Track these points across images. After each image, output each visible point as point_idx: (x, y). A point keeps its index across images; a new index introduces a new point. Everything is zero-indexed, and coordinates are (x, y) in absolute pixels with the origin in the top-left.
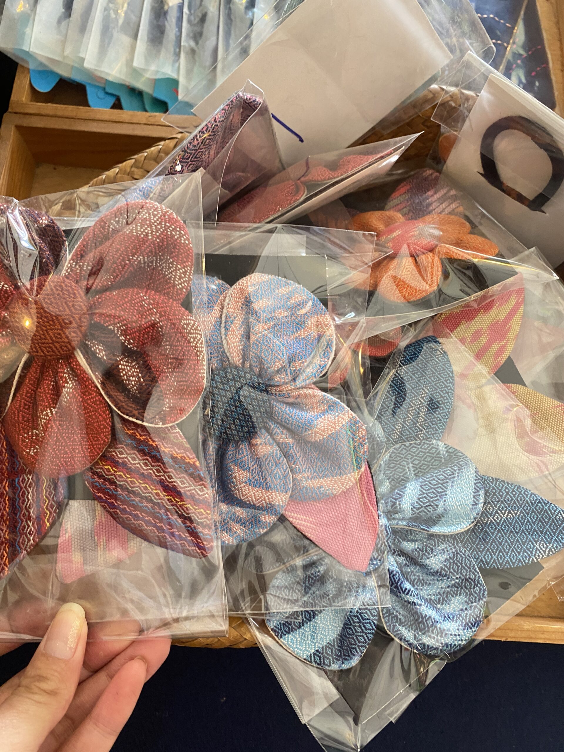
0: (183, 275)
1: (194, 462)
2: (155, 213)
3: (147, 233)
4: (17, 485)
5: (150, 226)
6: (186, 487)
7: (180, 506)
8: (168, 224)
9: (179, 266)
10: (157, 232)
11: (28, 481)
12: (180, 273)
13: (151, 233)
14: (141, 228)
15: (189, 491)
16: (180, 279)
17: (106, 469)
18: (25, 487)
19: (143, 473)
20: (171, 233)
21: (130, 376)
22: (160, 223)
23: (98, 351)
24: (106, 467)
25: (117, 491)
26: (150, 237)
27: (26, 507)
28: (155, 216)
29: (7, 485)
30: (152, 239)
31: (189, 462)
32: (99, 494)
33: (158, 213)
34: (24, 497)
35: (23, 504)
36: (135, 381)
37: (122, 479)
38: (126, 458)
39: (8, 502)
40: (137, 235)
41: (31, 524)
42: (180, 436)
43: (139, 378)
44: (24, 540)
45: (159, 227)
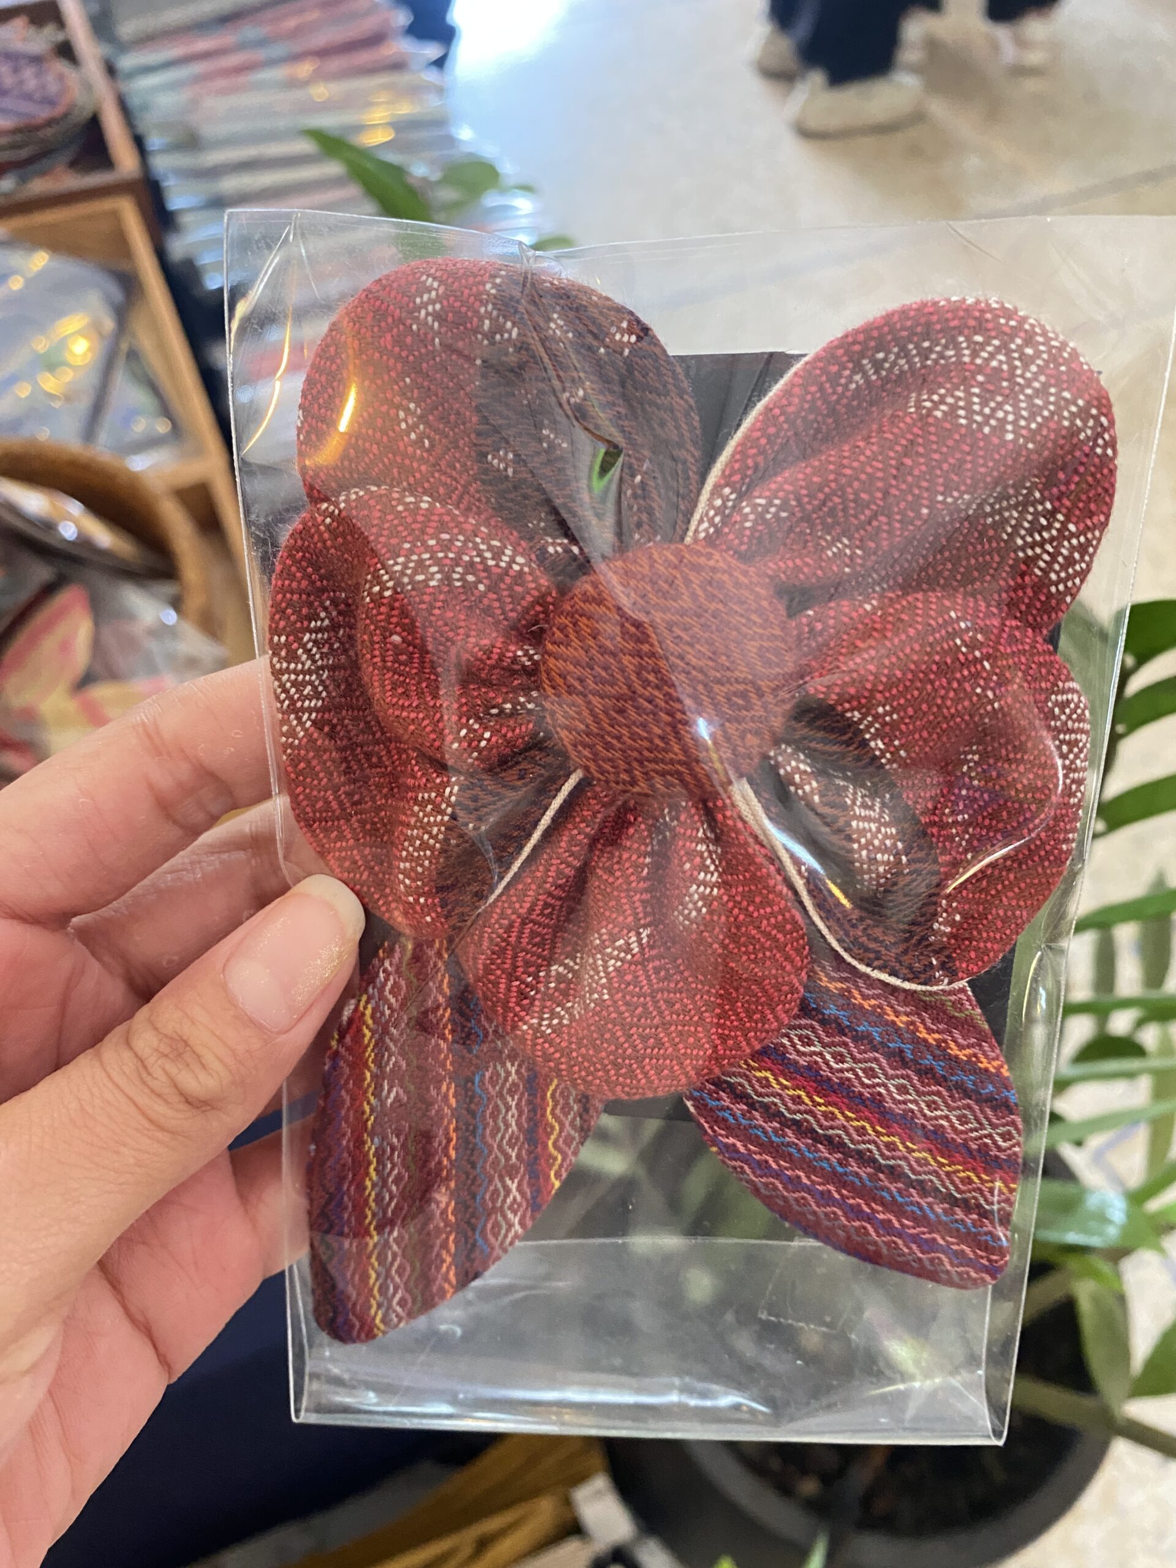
0: (1077, 556)
1: (998, 1068)
2: (1029, 351)
3: (1003, 422)
4: (478, 1090)
5: (1011, 396)
6: (972, 1130)
7: (948, 1174)
8: (1067, 395)
9: (1072, 527)
10: (1031, 418)
11: (506, 1079)
12: (1073, 549)
13: (1015, 423)
14: (984, 403)
15: (976, 1139)
16: (1064, 567)
17: (759, 1080)
18: (500, 1095)
19: (861, 1094)
20: (1072, 423)
21: (878, 850)
22: (1043, 392)
23: (797, 777)
24: (758, 1074)
25: (784, 1135)
26: (1010, 437)
27: (500, 1147)
28: (1027, 361)
29: (452, 1091)
30: (1014, 441)
31: (986, 1070)
32: (731, 1140)
33: (1038, 354)
34: (495, 1121)
35: (493, 1136)
36: (888, 862)
37: (802, 1108)
38: (821, 1054)
39: (454, 1136)
40: (968, 427)
41: (514, 1186)
42: (969, 1000)
43: (897, 855)
44: (496, 1225)
45: (1039, 402)
